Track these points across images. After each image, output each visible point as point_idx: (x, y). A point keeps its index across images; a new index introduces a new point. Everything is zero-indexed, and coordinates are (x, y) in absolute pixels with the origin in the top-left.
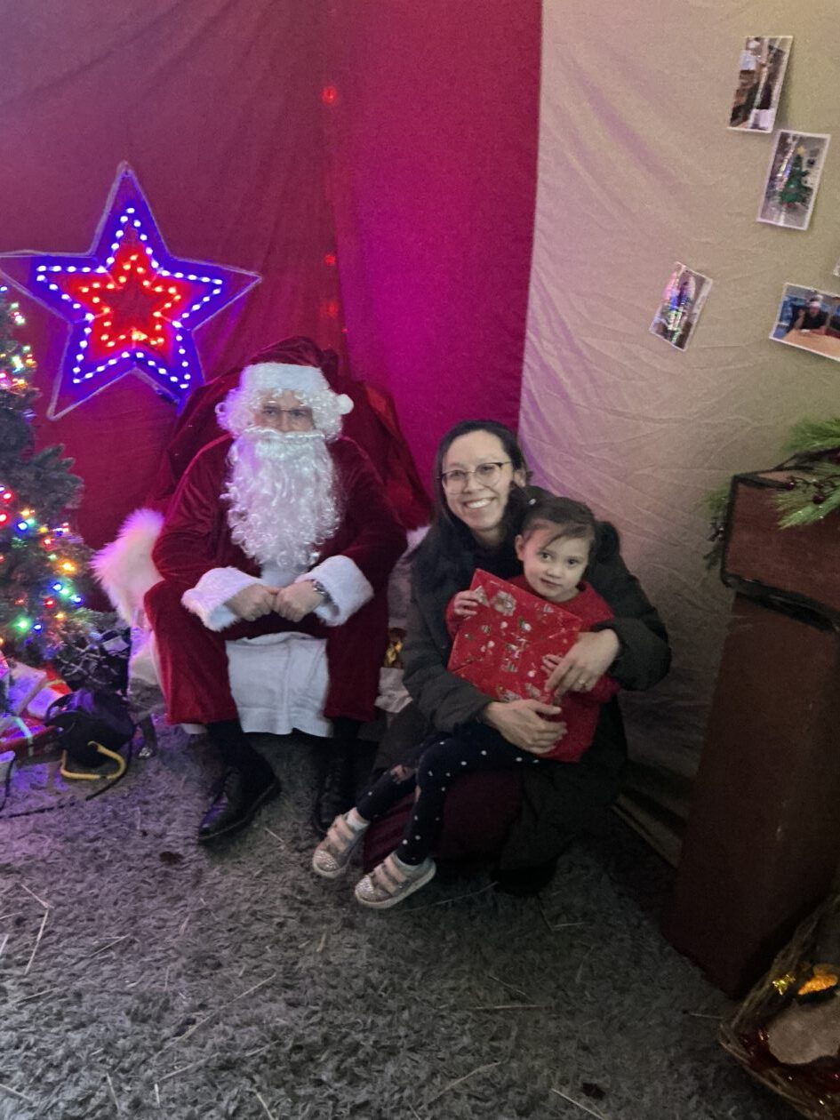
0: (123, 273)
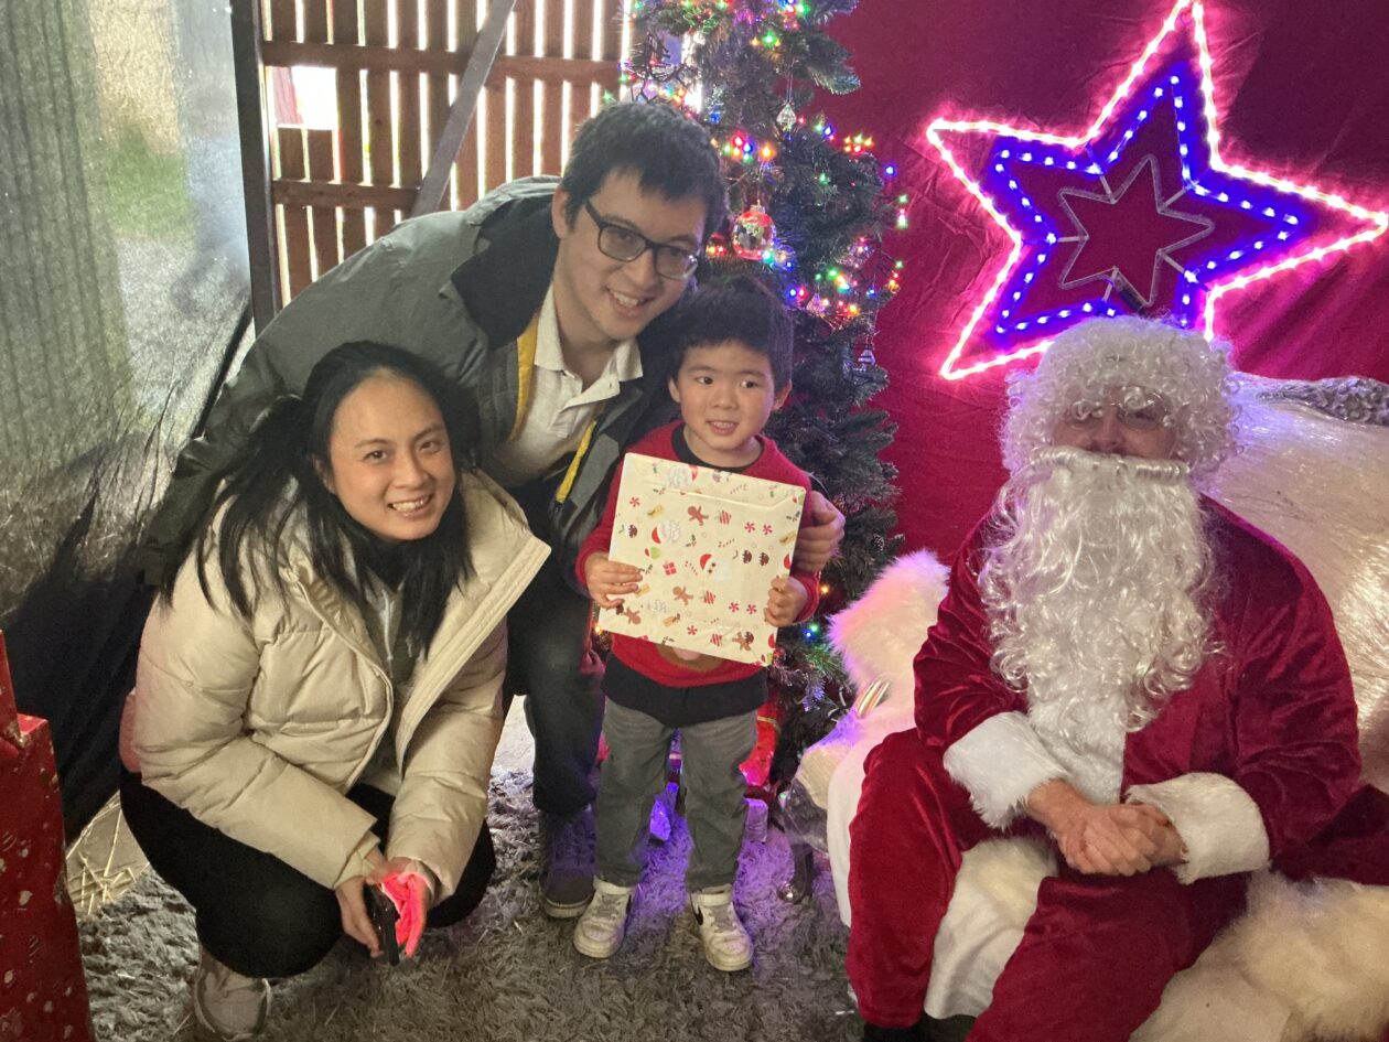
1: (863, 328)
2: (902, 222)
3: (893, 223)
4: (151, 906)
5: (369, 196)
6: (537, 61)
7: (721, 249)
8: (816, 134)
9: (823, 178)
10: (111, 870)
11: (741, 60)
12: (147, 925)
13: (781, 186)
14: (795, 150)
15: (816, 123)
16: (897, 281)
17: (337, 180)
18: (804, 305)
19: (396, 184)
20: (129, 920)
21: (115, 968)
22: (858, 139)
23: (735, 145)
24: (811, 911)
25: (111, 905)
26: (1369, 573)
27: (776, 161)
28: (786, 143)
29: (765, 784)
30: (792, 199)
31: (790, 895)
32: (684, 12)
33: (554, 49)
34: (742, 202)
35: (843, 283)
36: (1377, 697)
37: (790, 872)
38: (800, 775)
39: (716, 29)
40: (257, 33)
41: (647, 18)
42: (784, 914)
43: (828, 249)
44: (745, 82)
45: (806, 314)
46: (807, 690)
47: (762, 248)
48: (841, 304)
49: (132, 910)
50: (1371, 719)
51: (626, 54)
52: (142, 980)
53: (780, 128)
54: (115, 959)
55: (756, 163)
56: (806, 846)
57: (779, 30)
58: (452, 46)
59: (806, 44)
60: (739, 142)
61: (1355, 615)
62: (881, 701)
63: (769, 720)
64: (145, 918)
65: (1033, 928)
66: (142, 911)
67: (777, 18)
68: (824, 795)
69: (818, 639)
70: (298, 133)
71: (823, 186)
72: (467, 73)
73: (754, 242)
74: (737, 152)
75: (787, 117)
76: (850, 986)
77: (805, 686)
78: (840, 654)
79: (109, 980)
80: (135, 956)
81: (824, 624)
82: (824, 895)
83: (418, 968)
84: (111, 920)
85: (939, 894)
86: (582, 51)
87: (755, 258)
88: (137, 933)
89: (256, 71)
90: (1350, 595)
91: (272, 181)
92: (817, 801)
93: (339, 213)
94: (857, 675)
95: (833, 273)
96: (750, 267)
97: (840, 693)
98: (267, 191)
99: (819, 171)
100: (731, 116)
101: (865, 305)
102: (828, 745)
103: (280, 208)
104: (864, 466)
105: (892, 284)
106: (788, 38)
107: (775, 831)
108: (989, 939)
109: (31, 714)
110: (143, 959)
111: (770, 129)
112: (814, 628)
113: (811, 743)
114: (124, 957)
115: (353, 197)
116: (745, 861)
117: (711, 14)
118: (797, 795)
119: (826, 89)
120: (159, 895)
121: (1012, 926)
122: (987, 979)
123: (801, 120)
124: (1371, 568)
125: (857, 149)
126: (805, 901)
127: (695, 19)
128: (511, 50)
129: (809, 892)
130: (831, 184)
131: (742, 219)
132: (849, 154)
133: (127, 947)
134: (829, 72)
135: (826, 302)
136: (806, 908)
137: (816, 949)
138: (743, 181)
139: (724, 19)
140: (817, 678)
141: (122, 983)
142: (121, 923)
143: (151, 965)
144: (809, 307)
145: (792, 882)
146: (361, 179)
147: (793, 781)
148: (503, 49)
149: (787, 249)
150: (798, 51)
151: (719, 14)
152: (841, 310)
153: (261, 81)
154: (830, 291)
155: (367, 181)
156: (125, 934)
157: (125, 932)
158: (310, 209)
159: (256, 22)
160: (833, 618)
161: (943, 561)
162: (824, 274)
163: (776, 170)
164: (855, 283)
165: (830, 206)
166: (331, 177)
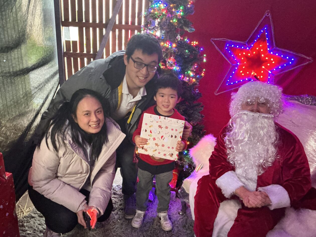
0: (255, 50)
1: (196, 84)
2: (205, 60)
3: (203, 61)
4: (35, 216)
5: (85, 55)
6: (123, 25)
7: (164, 67)
8: (185, 41)
9: (187, 51)
10: (26, 208)
11: (168, 25)
12: (34, 220)
13: (178, 53)
14: (181, 45)
15: (185, 38)
16: (203, 73)
17: (78, 52)
18: (183, 79)
19: (92, 52)
20: (30, 219)
21: (27, 230)
22: (195, 42)
23: (167, 44)
24: (186, 217)
25: (26, 216)
26: (312, 139)
27: (176, 47)
28: (178, 43)
29: (175, 188)
30: (180, 55)
31: (181, 213)
32: (156, 15)
33: (127, 22)
34: (169, 57)
35: (191, 74)
36: (314, 167)
37: (181, 208)
38: (183, 186)
39: (163, 18)
40: (61, 19)
41: (147, 16)
42: (180, 218)
43: (188, 66)
44: (169, 30)
45: (183, 81)
46: (184, 166)
47: (174, 66)
48: (191, 79)
49: (30, 217)
50: (313, 172)
51: (143, 24)
52: (33, 233)
53: (177, 39)
54: (27, 228)
55: (172, 48)
56: (185, 202)
57: (177, 18)
58: (104, 22)
59: (183, 21)
60: (168, 43)
61: (309, 148)
62: (201, 169)
63: (176, 173)
64: (34, 219)
65: (236, 220)
66: (33, 217)
67: (176, 16)
68: (189, 190)
69: (187, 154)
70: (70, 41)
71: (187, 53)
72: (107, 28)
73: (171, 66)
74: (167, 45)
75: (179, 38)
76: (195, 234)
77: (184, 165)
78: (192, 158)
79: (25, 233)
80: (31, 227)
81: (188, 151)
82: (189, 213)
83: (96, 230)
84: (26, 219)
85: (215, 213)
86: (133, 23)
87: (172, 69)
88: (32, 223)
89: (60, 28)
90: (307, 144)
91: (64, 52)
92: (187, 192)
93: (79, 59)
94: (196, 162)
95: (189, 72)
96: (171, 71)
97: (192, 167)
98: (63, 54)
99: (186, 49)
100: (166, 37)
101: (197, 79)
102: (189, 178)
103: (66, 58)
104: (197, 115)
105: (203, 74)
106: (179, 20)
107: (178, 199)
108: (226, 223)
109: (8, 172)
110: (33, 228)
111: (175, 40)
112: (186, 152)
113: (185, 178)
114: (29, 228)
115: (82, 56)
116: (171, 206)
117: (162, 15)
118: (182, 190)
119: (187, 31)
120: (37, 214)
121: (231, 220)
122: (226, 232)
123: (182, 38)
124: (312, 138)
125: (194, 44)
126: (184, 215)
127: (158, 16)
128: (117, 23)
129: (185, 213)
130: (189, 52)
131: (169, 60)
132: (193, 46)
133: (29, 226)
134: (188, 27)
135: (188, 78)
136: (185, 216)
137: (187, 226)
138: (169, 52)
139: (164, 16)
140: (187, 163)
141: (28, 234)
142: (28, 220)
143: (35, 230)
144: (184, 79)
145: (181, 210)
146: (84, 52)
147: (181, 187)
148: (115, 23)
149: (179, 67)
150: (181, 23)
151: (163, 15)
152: (191, 80)
153: (61, 30)
154: (189, 76)
155: (85, 52)
156: (29, 223)
157: (29, 222)
158: (72, 58)
159: (60, 17)
160: (190, 149)
161: (215, 136)
162: (187, 72)
163: (176, 49)
164: (194, 74)
165: (188, 57)
166: (77, 51)
